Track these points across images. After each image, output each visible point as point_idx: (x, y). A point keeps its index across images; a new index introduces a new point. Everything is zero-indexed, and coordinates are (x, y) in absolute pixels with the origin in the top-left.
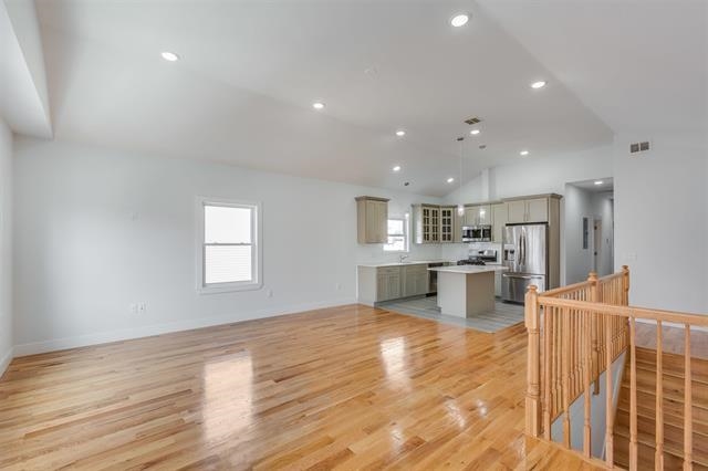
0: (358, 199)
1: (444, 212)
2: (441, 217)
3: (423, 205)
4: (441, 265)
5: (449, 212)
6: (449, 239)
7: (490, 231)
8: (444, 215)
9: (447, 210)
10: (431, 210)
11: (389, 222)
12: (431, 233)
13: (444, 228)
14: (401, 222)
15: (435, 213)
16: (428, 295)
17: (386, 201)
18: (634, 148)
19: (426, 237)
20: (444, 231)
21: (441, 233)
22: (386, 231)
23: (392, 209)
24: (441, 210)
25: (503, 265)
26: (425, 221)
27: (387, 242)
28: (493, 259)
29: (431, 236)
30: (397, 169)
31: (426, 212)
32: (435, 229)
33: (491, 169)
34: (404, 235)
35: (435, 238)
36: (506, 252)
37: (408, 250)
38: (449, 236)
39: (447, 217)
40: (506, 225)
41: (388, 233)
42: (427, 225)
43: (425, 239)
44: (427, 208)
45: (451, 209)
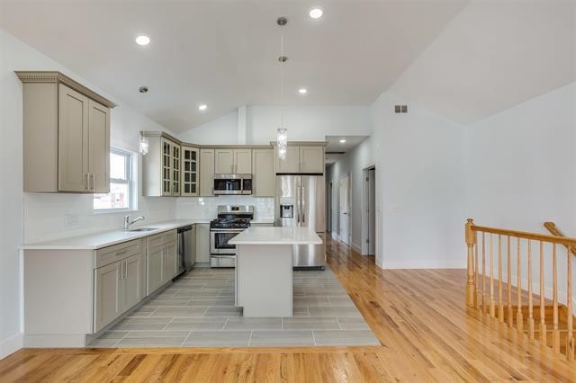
1: (187, 152)
2: (183, 160)
3: (165, 136)
4: (190, 229)
5: (194, 153)
6: (194, 191)
7: (251, 180)
8: (187, 157)
9: (191, 149)
10: (172, 145)
11: (111, 155)
12: (172, 181)
13: (187, 175)
15: (176, 152)
16: (175, 279)
19: (166, 187)
20: (187, 179)
21: (183, 182)
22: (107, 173)
23: (115, 128)
24: (184, 149)
26: (166, 161)
27: (107, 191)
29: (172, 186)
30: (143, 40)
31: (166, 147)
32: (176, 175)
33: (249, 106)
35: (177, 188)
37: (135, 207)
38: (194, 186)
39: (191, 161)
40: (277, 174)
41: (111, 177)
42: (167, 168)
43: (165, 190)
44: (168, 142)
45: (197, 150)
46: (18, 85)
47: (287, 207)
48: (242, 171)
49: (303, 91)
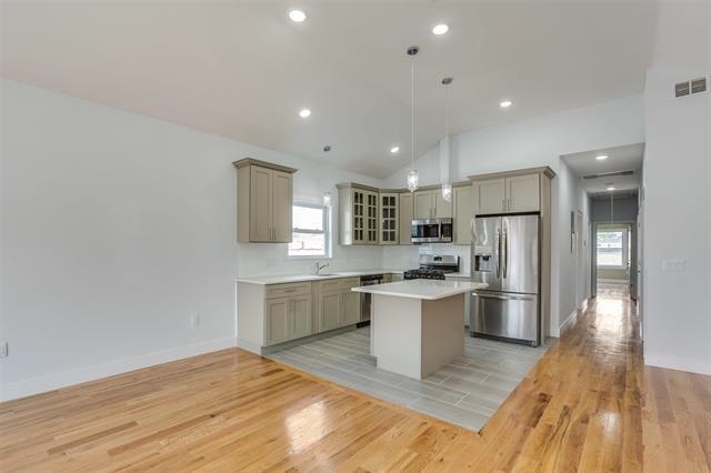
0: (238, 165)
1: (385, 199)
2: (380, 207)
3: (354, 186)
4: (379, 278)
5: (393, 199)
6: (393, 239)
7: (451, 226)
8: (385, 203)
9: (389, 195)
10: (365, 193)
11: (295, 209)
12: (366, 229)
13: (385, 222)
14: (320, 212)
15: (372, 199)
16: (360, 325)
17: (290, 171)
18: (682, 90)
19: (358, 235)
20: (385, 227)
21: (381, 230)
22: (290, 223)
23: (302, 187)
24: (382, 195)
25: (472, 279)
26: (357, 210)
27: (290, 241)
28: (455, 268)
29: (366, 234)
31: (358, 197)
32: (372, 223)
33: (452, 137)
34: (325, 231)
35: (372, 236)
36: (477, 258)
37: (330, 256)
38: (393, 234)
39: (389, 207)
40: (477, 216)
41: (294, 227)
42: (359, 217)
43: (356, 238)
44: (360, 191)
45: (396, 195)
46: (234, 171)
47: (486, 258)
48: (441, 216)
49: (506, 104)
